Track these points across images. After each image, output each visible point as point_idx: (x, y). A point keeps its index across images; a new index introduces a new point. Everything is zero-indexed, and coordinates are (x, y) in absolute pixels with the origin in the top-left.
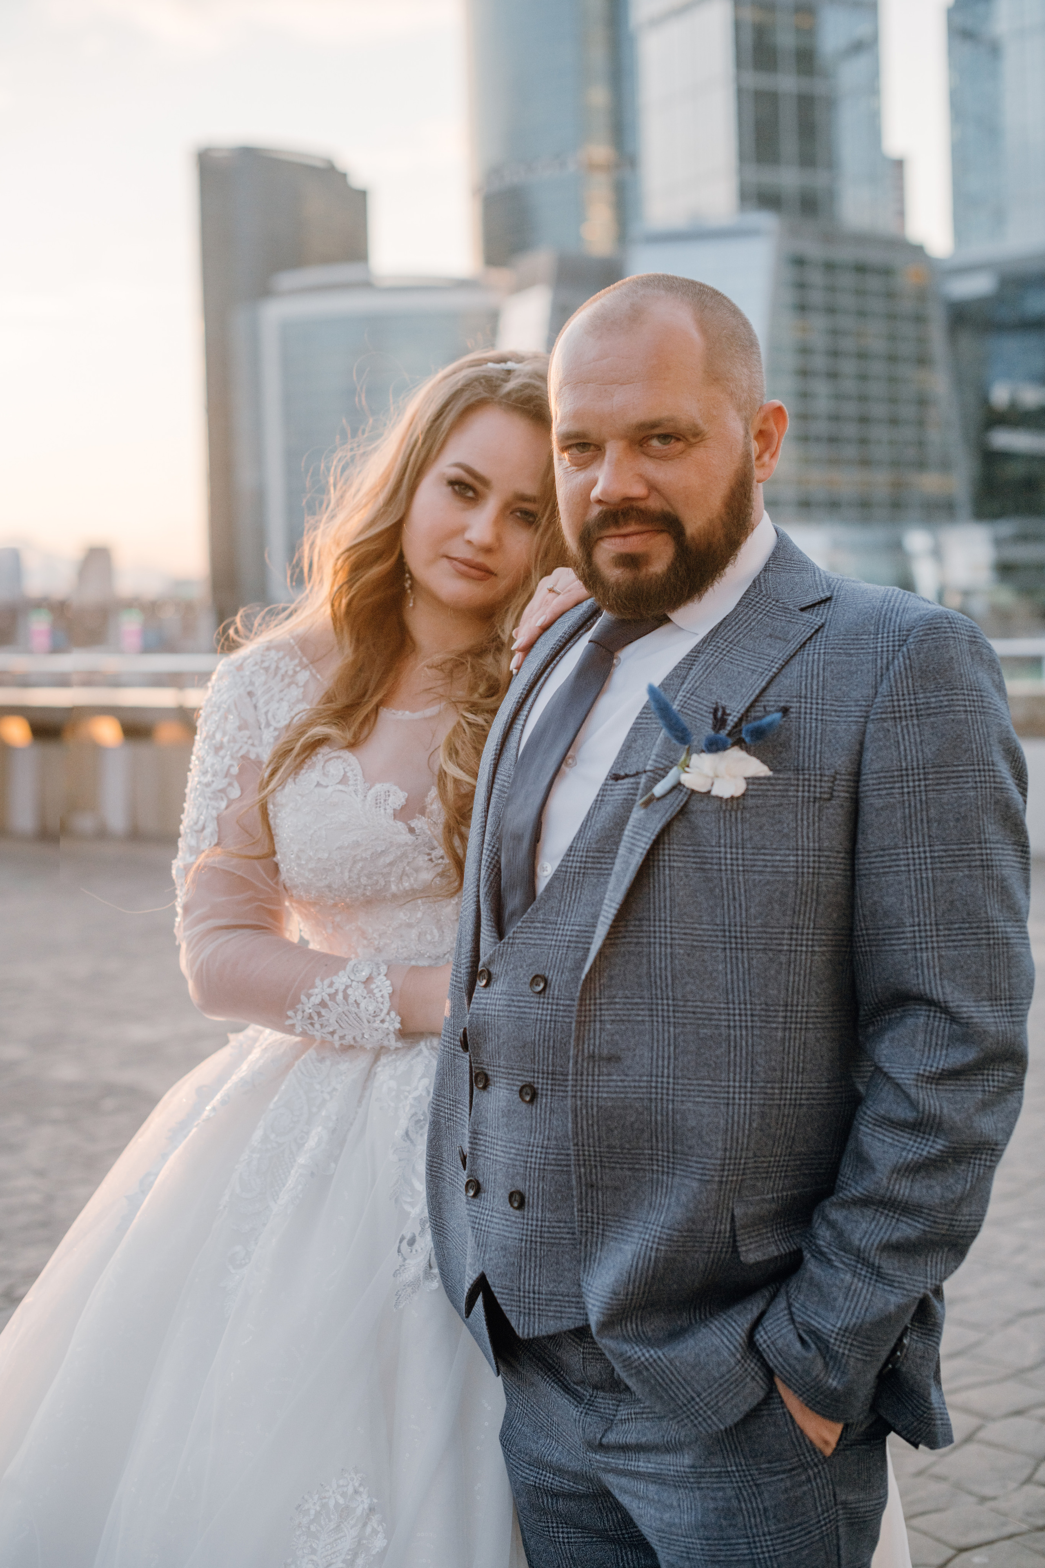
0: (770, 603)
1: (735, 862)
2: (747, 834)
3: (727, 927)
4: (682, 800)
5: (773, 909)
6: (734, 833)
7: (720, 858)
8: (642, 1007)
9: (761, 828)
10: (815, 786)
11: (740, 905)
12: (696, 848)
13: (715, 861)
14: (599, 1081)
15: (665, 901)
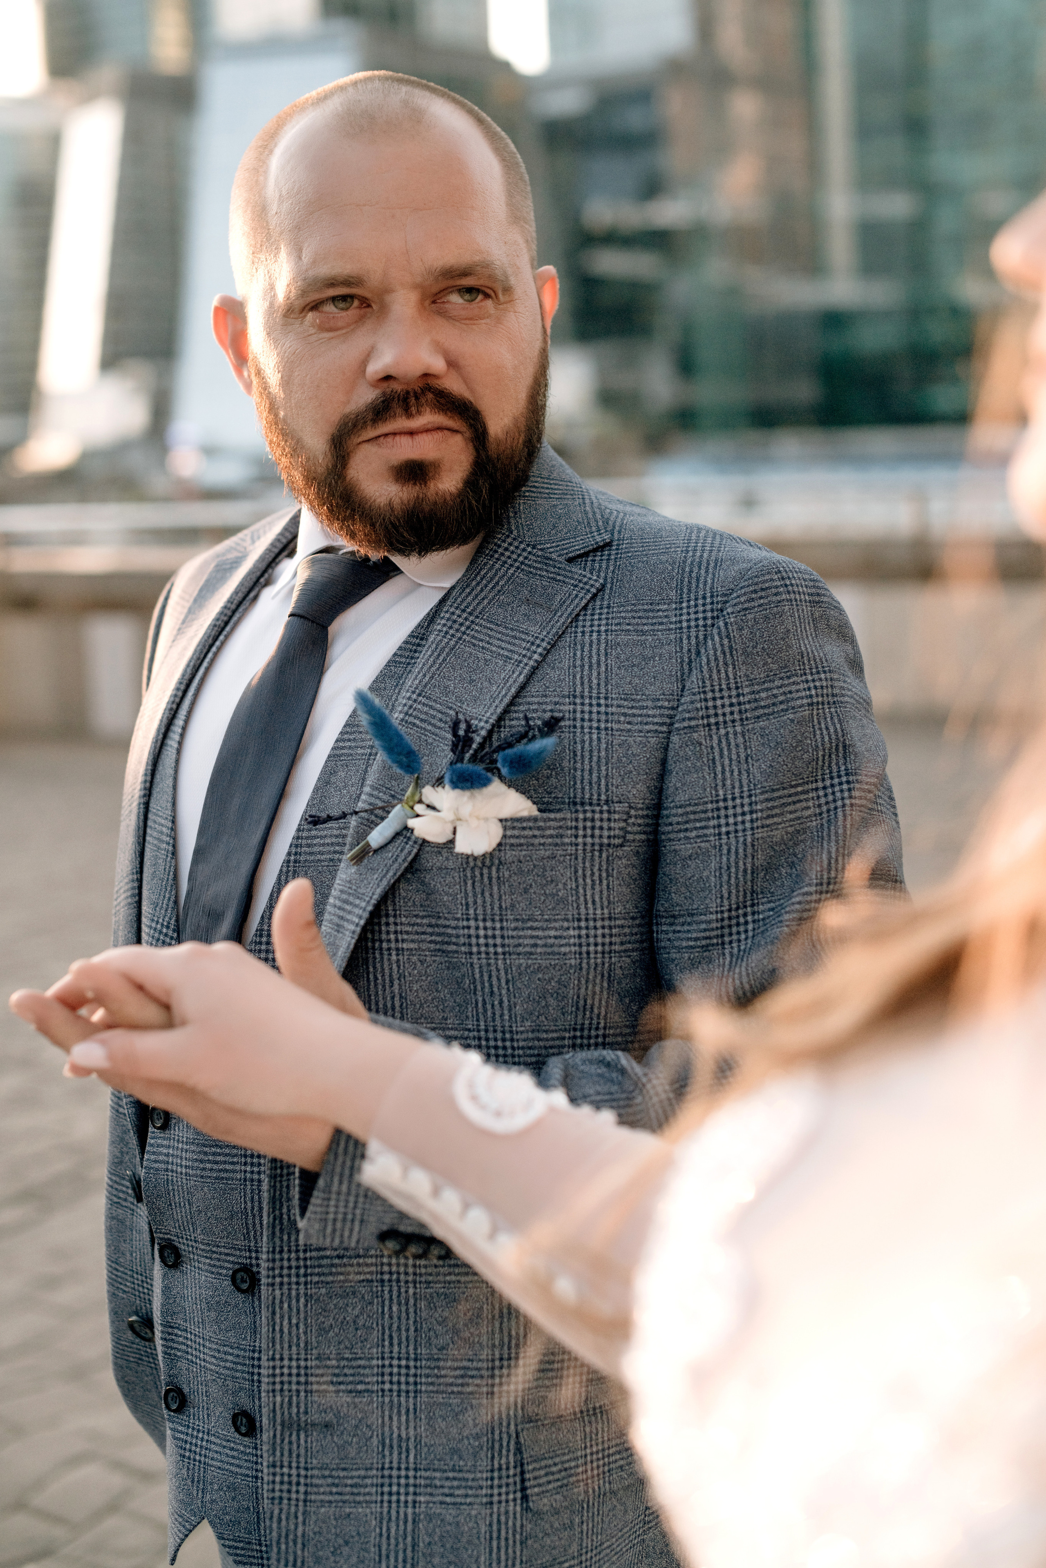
0: (524, 550)
1: (491, 941)
2: (507, 901)
3: (482, 1033)
4: (410, 853)
5: (547, 1006)
6: (488, 899)
7: (469, 936)
9: (526, 891)
10: (601, 828)
11: (501, 1003)
12: (433, 921)
13: (462, 940)
14: (305, 1259)
15: (393, 998)
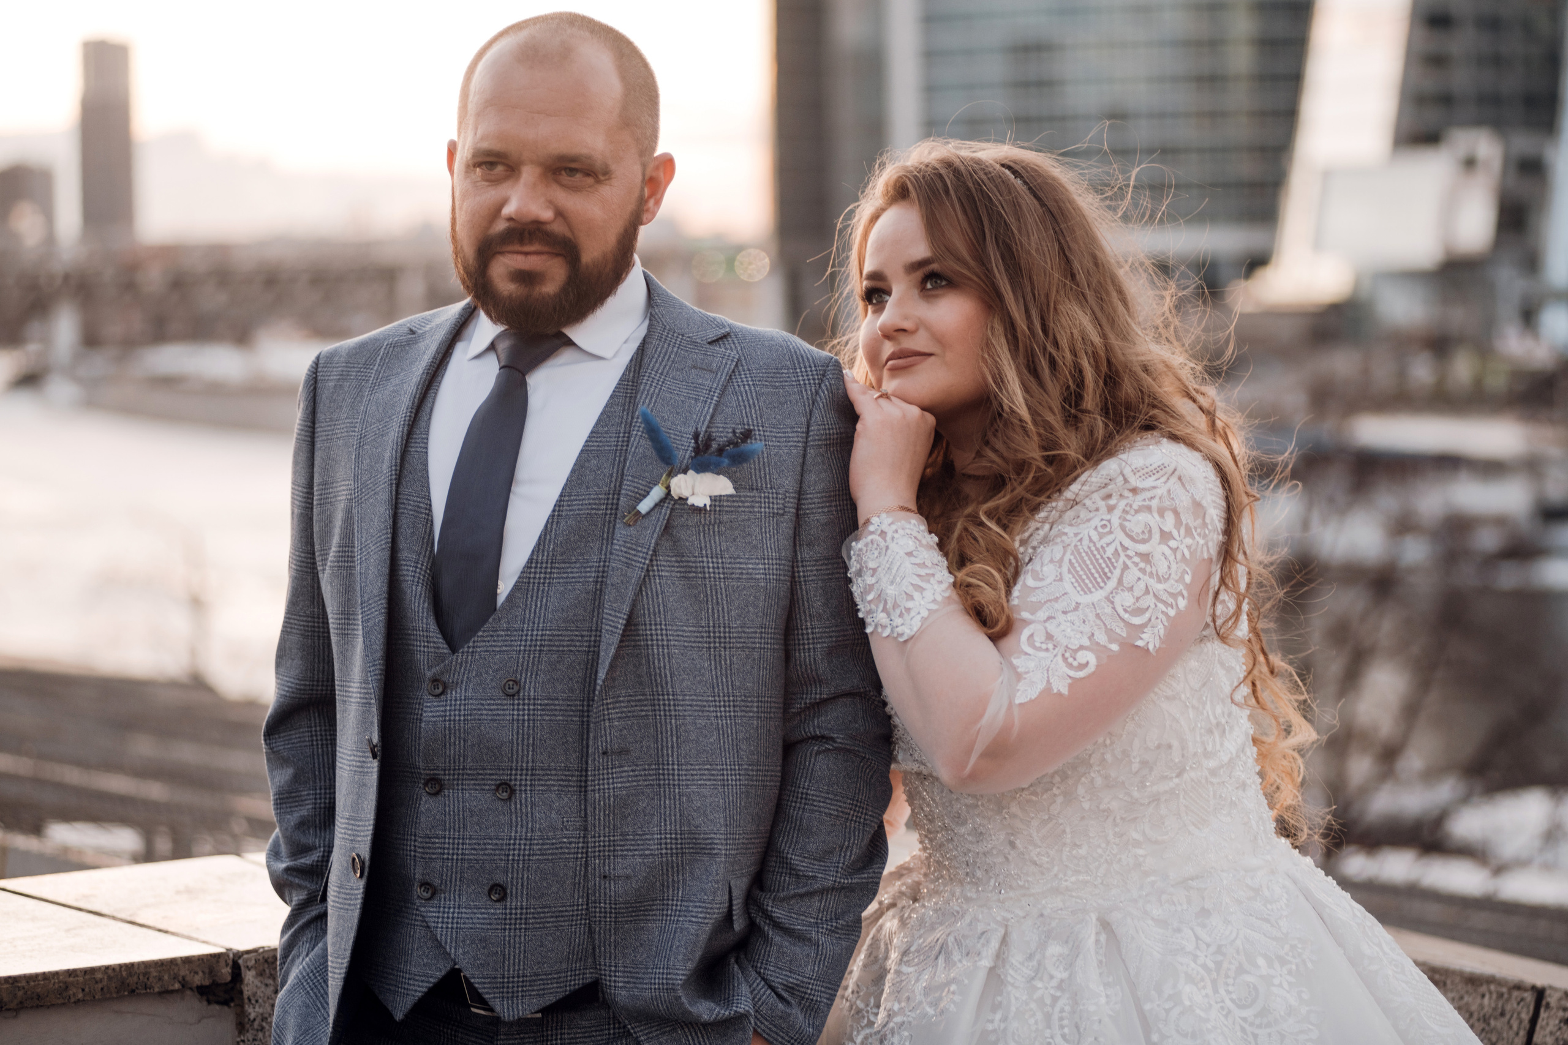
0: (678, 337)
1: (716, 571)
2: (724, 546)
3: (711, 629)
4: (665, 514)
5: (749, 611)
6: (713, 545)
7: (704, 567)
8: (645, 703)
9: (735, 540)
10: (773, 503)
11: (723, 609)
12: (679, 559)
13: (699, 570)
14: (612, 773)
15: (659, 606)
